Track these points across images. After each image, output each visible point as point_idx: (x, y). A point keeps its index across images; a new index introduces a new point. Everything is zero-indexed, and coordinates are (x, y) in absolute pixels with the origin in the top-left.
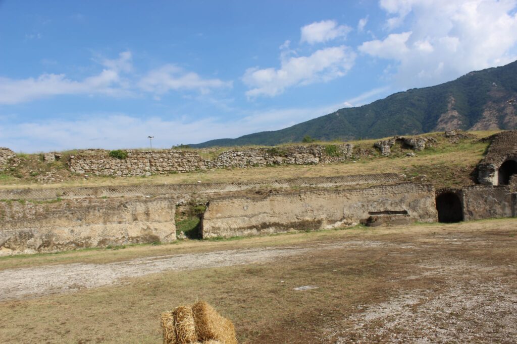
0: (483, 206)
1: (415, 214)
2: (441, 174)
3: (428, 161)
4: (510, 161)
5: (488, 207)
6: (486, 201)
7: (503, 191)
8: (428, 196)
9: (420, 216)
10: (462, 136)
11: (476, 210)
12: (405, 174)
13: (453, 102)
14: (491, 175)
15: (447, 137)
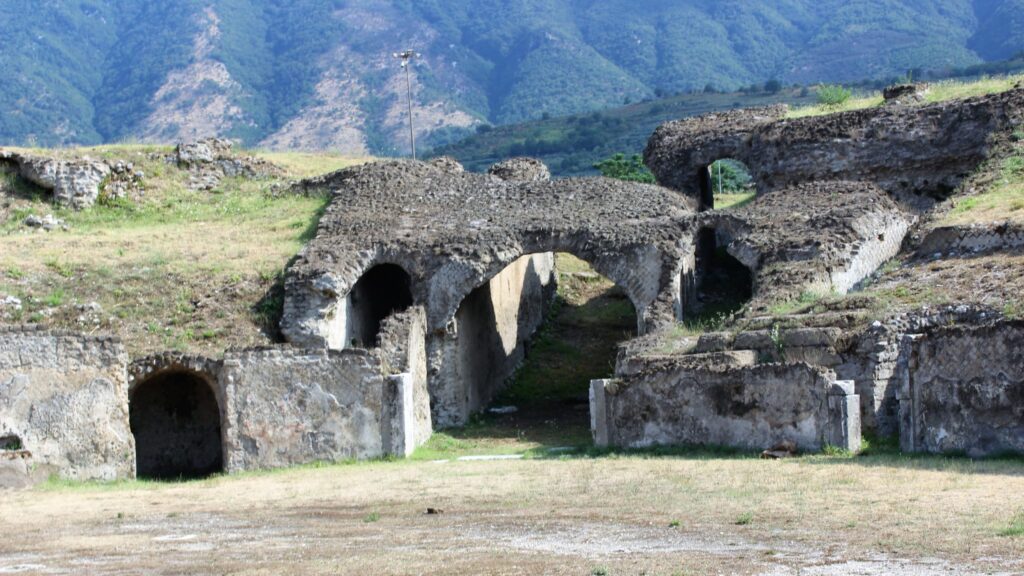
0: (292, 420)
1: (52, 448)
2: (155, 301)
3: (107, 250)
4: (386, 265)
5: (307, 425)
6: (301, 403)
7: (357, 367)
8: (102, 382)
9: (69, 456)
10: (236, 166)
11: (270, 433)
12: (20, 295)
13: (214, 30)
14: (326, 311)
15: (180, 163)
